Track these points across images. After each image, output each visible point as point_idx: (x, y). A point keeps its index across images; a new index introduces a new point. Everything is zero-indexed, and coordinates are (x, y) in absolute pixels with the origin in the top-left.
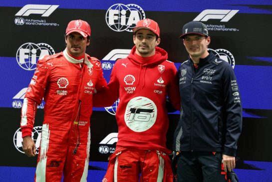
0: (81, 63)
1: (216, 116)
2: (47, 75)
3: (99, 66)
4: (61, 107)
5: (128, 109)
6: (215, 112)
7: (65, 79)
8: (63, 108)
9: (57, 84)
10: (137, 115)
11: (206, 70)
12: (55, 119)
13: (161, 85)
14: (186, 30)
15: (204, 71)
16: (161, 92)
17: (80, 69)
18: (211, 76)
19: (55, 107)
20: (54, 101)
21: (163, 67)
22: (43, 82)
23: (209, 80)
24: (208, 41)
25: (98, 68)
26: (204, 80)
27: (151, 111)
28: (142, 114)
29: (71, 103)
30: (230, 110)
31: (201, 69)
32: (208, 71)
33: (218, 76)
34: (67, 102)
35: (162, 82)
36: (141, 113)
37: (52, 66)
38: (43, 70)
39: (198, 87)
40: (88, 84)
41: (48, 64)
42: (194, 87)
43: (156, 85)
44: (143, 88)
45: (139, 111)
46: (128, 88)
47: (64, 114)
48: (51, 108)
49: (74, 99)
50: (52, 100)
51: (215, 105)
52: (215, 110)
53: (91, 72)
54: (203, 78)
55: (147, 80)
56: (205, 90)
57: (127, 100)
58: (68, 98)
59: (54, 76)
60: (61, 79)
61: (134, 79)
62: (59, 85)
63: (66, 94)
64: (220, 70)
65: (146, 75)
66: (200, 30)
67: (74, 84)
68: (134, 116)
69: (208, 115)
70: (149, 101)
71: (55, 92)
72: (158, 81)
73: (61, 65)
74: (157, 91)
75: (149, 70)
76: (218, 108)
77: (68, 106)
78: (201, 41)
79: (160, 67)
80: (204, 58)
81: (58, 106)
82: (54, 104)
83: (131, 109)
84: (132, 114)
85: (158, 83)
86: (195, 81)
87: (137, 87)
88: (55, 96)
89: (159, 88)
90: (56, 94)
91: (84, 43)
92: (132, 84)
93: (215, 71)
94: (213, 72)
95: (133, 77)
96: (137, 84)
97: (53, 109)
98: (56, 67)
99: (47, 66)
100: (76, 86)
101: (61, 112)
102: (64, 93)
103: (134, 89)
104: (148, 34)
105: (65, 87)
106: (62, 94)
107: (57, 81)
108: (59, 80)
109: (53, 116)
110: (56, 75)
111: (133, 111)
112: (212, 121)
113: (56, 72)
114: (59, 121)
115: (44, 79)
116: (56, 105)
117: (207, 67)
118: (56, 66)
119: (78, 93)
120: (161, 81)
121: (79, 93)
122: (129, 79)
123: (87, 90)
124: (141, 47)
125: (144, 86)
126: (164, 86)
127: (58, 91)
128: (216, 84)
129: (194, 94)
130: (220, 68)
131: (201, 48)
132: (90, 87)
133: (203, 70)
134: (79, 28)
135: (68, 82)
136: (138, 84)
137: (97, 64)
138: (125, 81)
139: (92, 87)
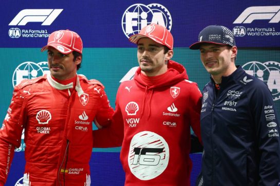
0: (70, 89)
1: (244, 156)
2: (23, 107)
3: (98, 92)
4: (44, 150)
5: (131, 148)
6: (243, 151)
7: (47, 111)
8: (45, 151)
9: (35, 118)
10: (143, 157)
11: (230, 93)
12: (36, 165)
13: (173, 115)
14: (201, 38)
15: (228, 95)
16: (174, 124)
17: (68, 97)
18: (236, 100)
19: (35, 150)
20: (34, 142)
21: (177, 90)
22: (19, 116)
23: (233, 107)
24: (234, 52)
25: (97, 95)
26: (226, 106)
27: (160, 151)
28: (149, 155)
29: (56, 144)
30: (262, 147)
31: (225, 91)
32: (233, 93)
33: (245, 100)
34: (51, 142)
35: (175, 110)
36: (147, 153)
37: (30, 94)
38: (18, 100)
39: (219, 116)
40: (81, 117)
41: (25, 92)
42: (215, 116)
43: (167, 114)
44: (148, 119)
45: (145, 151)
46: (130, 120)
47: (47, 160)
48: (31, 151)
49: (59, 139)
50: (32, 141)
51: (243, 140)
52: (242, 147)
53: (85, 101)
54: (225, 103)
55: (154, 108)
56: (228, 121)
57: (130, 137)
58: (53, 137)
59: (31, 109)
60: (41, 111)
61: (138, 107)
62: (39, 120)
63: (48, 132)
64: (249, 92)
65: (153, 101)
66: (219, 37)
67: (59, 118)
68: (139, 159)
69: (233, 155)
70: (157, 137)
71: (35, 130)
72: (169, 109)
73: (42, 93)
74: (168, 123)
75: (158, 95)
76: (247, 145)
77: (52, 148)
78: (219, 53)
79: (173, 89)
80: (227, 76)
81: (39, 149)
82: (34, 146)
83: (135, 148)
84: (137, 156)
85: (169, 112)
86: (216, 107)
87: (141, 118)
88: (35, 135)
89: (171, 119)
90: (36, 132)
91: (67, 62)
92: (135, 114)
93: (241, 93)
94: (238, 95)
95: (137, 105)
96: (141, 115)
97: (34, 152)
98: (35, 96)
99: (23, 95)
100: (62, 121)
101: (44, 156)
102: (46, 131)
103: (137, 121)
104: (150, 45)
105: (47, 123)
106: (43, 132)
107: (36, 115)
108: (38, 113)
109: (34, 162)
110: (34, 107)
111: (137, 151)
112: (238, 163)
113: (34, 102)
114: (41, 168)
115: (19, 113)
116: (37, 148)
117: (231, 89)
118: (35, 94)
119: (65, 130)
120: (173, 109)
121: (67, 130)
122: (131, 108)
123: (80, 125)
124: (142, 63)
125: (150, 116)
126: (177, 115)
127: (38, 129)
128: (242, 111)
129: (215, 126)
130: (248, 90)
131: (220, 62)
132: (83, 121)
133: (227, 92)
134: (58, 42)
135: (50, 116)
136: (143, 114)
137: (95, 89)
138: (126, 111)
139: (86, 121)
